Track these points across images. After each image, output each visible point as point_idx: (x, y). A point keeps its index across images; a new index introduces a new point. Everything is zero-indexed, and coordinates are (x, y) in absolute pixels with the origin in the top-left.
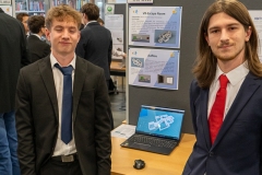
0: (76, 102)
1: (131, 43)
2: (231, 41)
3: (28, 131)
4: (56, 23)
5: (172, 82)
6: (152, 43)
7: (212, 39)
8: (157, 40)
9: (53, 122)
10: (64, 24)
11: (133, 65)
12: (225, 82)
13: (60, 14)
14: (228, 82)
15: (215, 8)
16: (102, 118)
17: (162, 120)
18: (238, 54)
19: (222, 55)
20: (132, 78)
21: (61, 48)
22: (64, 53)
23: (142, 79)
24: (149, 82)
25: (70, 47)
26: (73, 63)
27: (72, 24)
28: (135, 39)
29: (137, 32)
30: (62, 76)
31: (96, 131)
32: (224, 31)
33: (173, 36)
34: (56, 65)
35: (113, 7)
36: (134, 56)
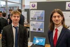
0: (19, 36)
1: (31, 20)
2: (59, 20)
3: (5, 45)
4: (14, 15)
5: (42, 30)
6: (37, 20)
7: (53, 19)
8: (38, 19)
9: (12, 42)
10: (16, 15)
11: (31, 26)
12: (57, 30)
13: (15, 13)
14: (58, 30)
15: (54, 11)
16: (26, 41)
17: (40, 41)
18: (60, 23)
19: (56, 23)
20: (31, 29)
21: (15, 22)
22: (16, 23)
23: (34, 29)
24: (36, 30)
25: (17, 21)
26: (18, 26)
27: (18, 15)
28: (32, 19)
29: (33, 17)
30: (15, 29)
31: (24, 44)
32: (57, 17)
33: (42, 18)
34: (13, 26)
35: (24, 10)
36: (32, 23)
